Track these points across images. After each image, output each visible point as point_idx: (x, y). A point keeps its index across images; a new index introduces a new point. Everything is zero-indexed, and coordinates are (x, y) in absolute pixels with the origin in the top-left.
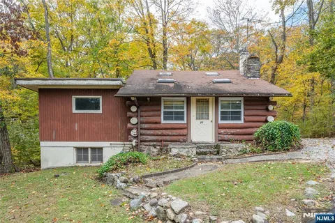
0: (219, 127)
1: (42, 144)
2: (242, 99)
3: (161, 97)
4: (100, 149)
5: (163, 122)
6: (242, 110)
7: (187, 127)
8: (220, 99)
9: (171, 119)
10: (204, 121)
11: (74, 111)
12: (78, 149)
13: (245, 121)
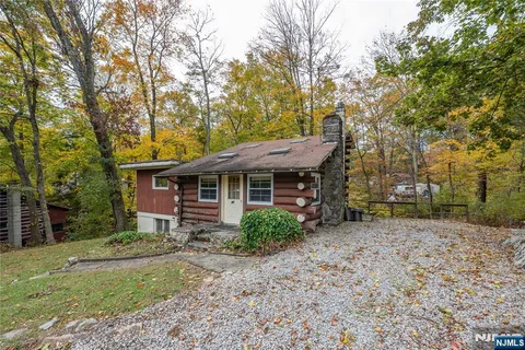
0: (247, 209)
1: (139, 213)
2: (272, 175)
3: (197, 176)
4: (167, 221)
5: (200, 200)
6: (272, 189)
7: (217, 207)
8: (249, 176)
9: (206, 197)
10: (236, 201)
11: (154, 188)
12: (159, 221)
13: (275, 204)
